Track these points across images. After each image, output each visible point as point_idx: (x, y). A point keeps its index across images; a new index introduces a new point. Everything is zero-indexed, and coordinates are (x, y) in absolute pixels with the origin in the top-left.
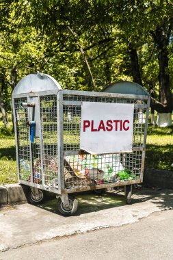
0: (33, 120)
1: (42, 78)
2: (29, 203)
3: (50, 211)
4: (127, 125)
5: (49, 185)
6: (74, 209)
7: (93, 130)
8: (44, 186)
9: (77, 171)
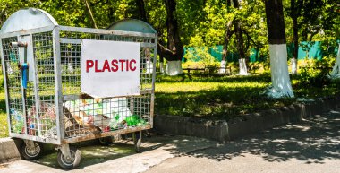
0: (26, 61)
1: (34, 13)
2: (24, 159)
3: (49, 166)
4: (133, 65)
5: (47, 135)
6: (76, 161)
7: (97, 71)
8: (41, 138)
9: (79, 118)
